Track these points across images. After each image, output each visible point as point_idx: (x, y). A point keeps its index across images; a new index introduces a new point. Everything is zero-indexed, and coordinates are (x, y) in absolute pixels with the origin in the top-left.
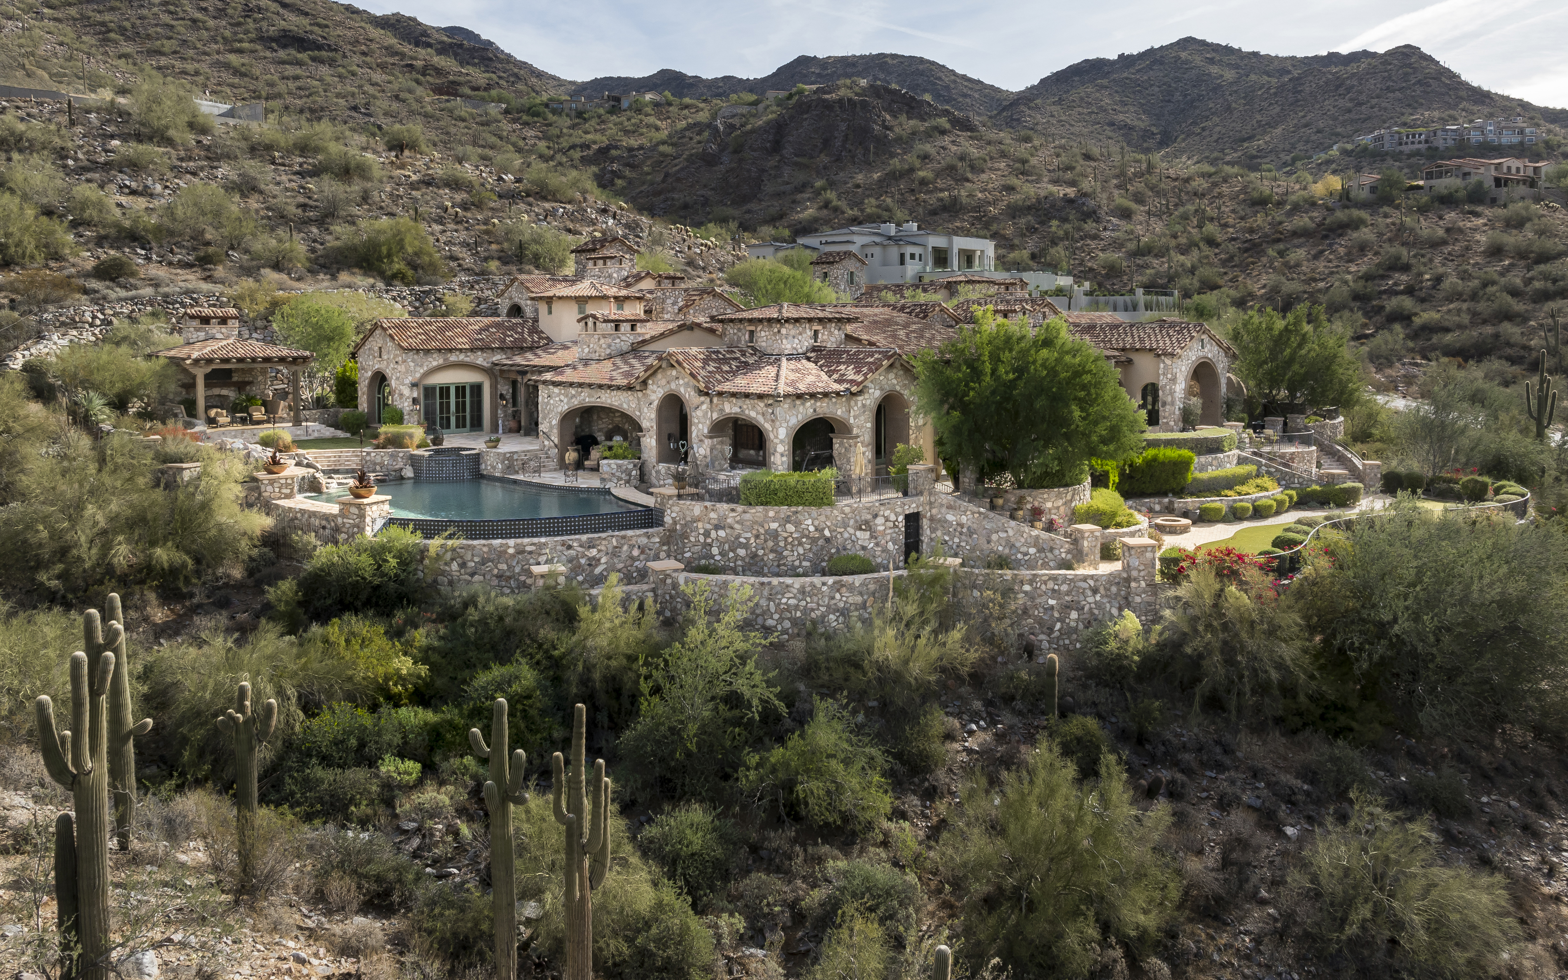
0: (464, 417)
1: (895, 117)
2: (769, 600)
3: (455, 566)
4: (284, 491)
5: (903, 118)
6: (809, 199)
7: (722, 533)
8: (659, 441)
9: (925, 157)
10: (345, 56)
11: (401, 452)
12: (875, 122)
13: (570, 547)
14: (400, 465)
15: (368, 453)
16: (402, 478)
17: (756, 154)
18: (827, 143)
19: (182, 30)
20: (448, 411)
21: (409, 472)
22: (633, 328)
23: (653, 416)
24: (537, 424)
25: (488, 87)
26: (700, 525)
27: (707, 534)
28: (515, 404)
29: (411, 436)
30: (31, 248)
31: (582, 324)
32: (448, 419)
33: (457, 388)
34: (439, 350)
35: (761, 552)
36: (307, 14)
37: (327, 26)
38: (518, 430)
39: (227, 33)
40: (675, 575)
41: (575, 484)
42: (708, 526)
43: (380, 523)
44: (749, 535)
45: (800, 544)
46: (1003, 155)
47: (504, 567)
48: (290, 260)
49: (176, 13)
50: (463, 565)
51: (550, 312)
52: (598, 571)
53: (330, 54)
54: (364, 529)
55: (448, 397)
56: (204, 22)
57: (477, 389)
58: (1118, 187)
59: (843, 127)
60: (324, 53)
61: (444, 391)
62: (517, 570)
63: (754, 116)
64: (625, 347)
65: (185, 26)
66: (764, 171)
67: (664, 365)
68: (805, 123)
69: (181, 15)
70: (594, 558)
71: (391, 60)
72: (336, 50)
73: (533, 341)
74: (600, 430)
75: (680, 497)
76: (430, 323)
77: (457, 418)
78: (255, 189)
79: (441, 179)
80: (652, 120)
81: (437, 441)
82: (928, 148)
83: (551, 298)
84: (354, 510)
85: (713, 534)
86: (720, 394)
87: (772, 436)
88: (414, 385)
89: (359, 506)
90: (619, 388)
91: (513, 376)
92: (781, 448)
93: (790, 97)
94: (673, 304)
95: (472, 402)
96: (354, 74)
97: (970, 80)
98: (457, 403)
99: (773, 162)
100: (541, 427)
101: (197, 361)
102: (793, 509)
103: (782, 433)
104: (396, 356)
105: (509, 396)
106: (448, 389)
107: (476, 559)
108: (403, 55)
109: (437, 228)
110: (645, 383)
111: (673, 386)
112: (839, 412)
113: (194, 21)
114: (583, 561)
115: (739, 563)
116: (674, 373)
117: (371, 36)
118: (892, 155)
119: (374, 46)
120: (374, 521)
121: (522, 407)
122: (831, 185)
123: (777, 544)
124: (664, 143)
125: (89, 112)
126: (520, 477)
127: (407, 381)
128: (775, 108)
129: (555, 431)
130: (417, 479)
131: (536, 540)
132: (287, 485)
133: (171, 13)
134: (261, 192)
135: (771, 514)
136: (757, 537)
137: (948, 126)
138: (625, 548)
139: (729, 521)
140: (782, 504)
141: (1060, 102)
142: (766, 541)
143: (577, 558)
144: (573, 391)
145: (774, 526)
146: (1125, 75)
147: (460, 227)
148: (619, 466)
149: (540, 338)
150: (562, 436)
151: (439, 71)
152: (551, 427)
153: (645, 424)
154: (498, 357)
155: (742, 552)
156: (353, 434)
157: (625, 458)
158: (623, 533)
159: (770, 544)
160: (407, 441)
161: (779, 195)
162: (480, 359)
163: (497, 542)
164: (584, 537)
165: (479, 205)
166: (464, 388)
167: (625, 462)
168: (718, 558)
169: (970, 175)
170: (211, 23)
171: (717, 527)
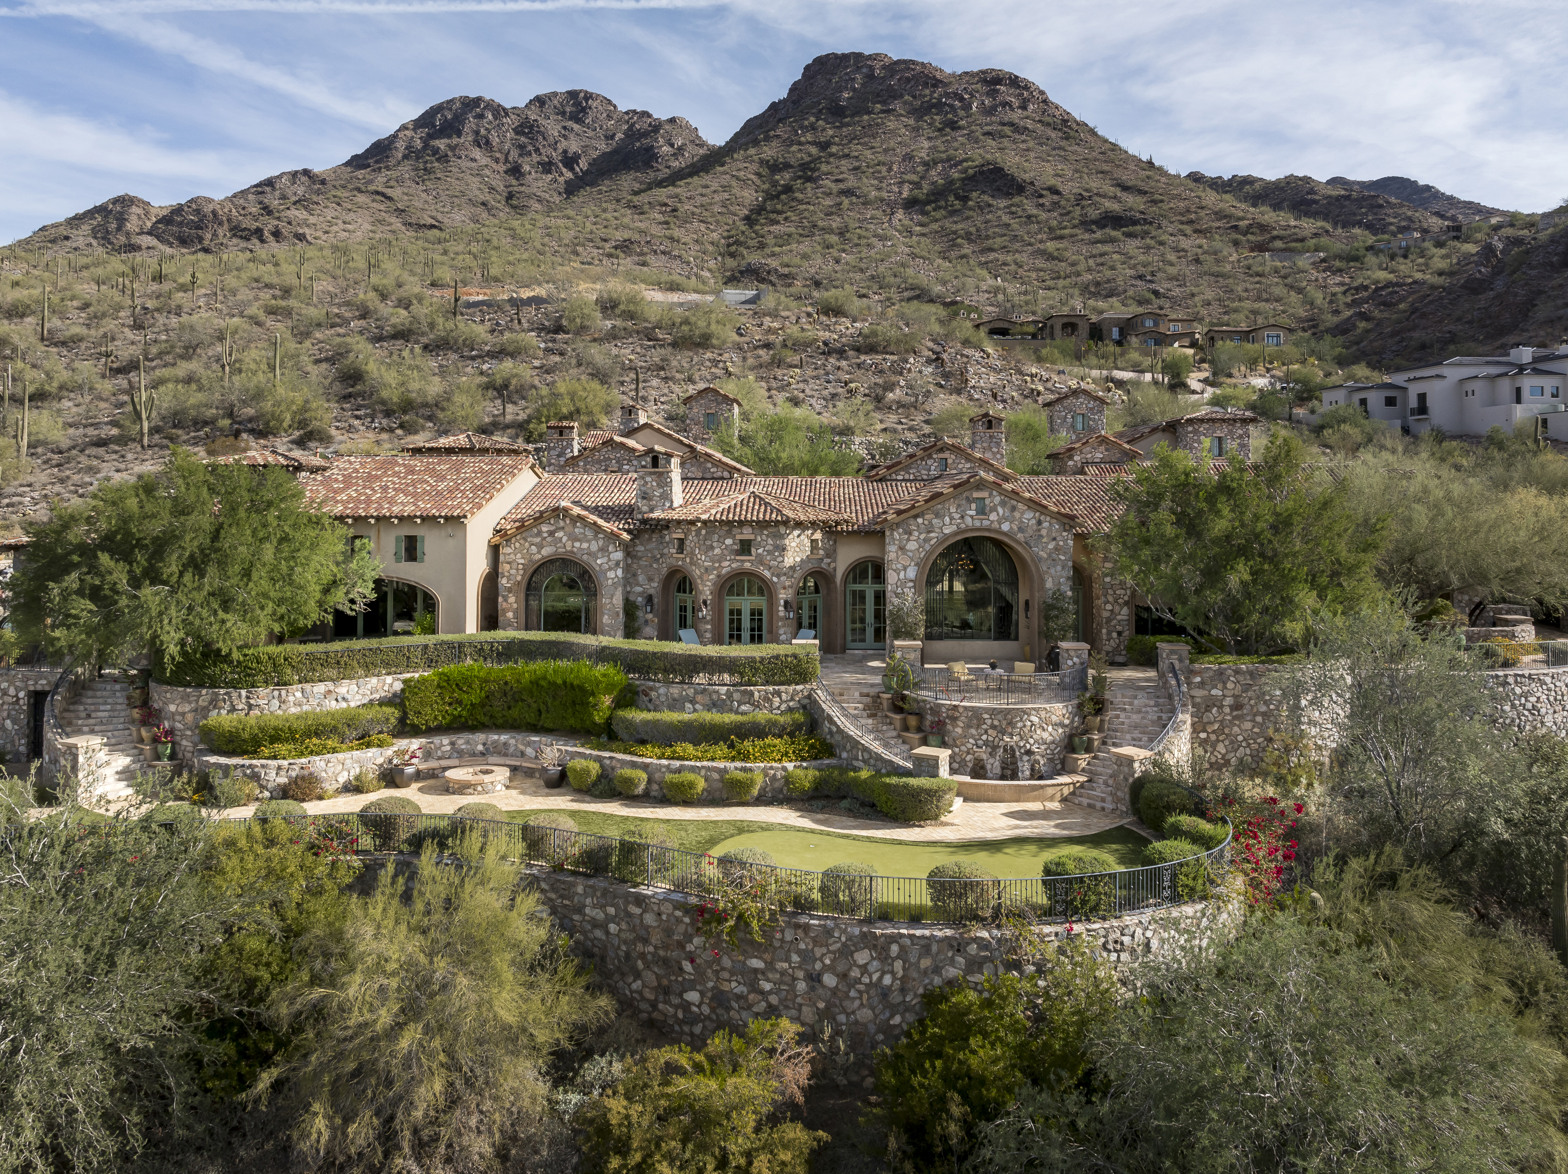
10: (1159, 227)
17: (1534, 273)
19: (1017, 227)
25: (1314, 237)
37: (1161, 202)
39: (1055, 223)
49: (1016, 213)
53: (1145, 228)
56: (1037, 216)
60: (1139, 228)
65: (1020, 223)
66: (1540, 292)
69: (1020, 213)
72: (1151, 223)
96: (1161, 243)
113: (1029, 217)
117: (1207, 203)
119: (1203, 213)
133: (1012, 213)
151: (1264, 228)
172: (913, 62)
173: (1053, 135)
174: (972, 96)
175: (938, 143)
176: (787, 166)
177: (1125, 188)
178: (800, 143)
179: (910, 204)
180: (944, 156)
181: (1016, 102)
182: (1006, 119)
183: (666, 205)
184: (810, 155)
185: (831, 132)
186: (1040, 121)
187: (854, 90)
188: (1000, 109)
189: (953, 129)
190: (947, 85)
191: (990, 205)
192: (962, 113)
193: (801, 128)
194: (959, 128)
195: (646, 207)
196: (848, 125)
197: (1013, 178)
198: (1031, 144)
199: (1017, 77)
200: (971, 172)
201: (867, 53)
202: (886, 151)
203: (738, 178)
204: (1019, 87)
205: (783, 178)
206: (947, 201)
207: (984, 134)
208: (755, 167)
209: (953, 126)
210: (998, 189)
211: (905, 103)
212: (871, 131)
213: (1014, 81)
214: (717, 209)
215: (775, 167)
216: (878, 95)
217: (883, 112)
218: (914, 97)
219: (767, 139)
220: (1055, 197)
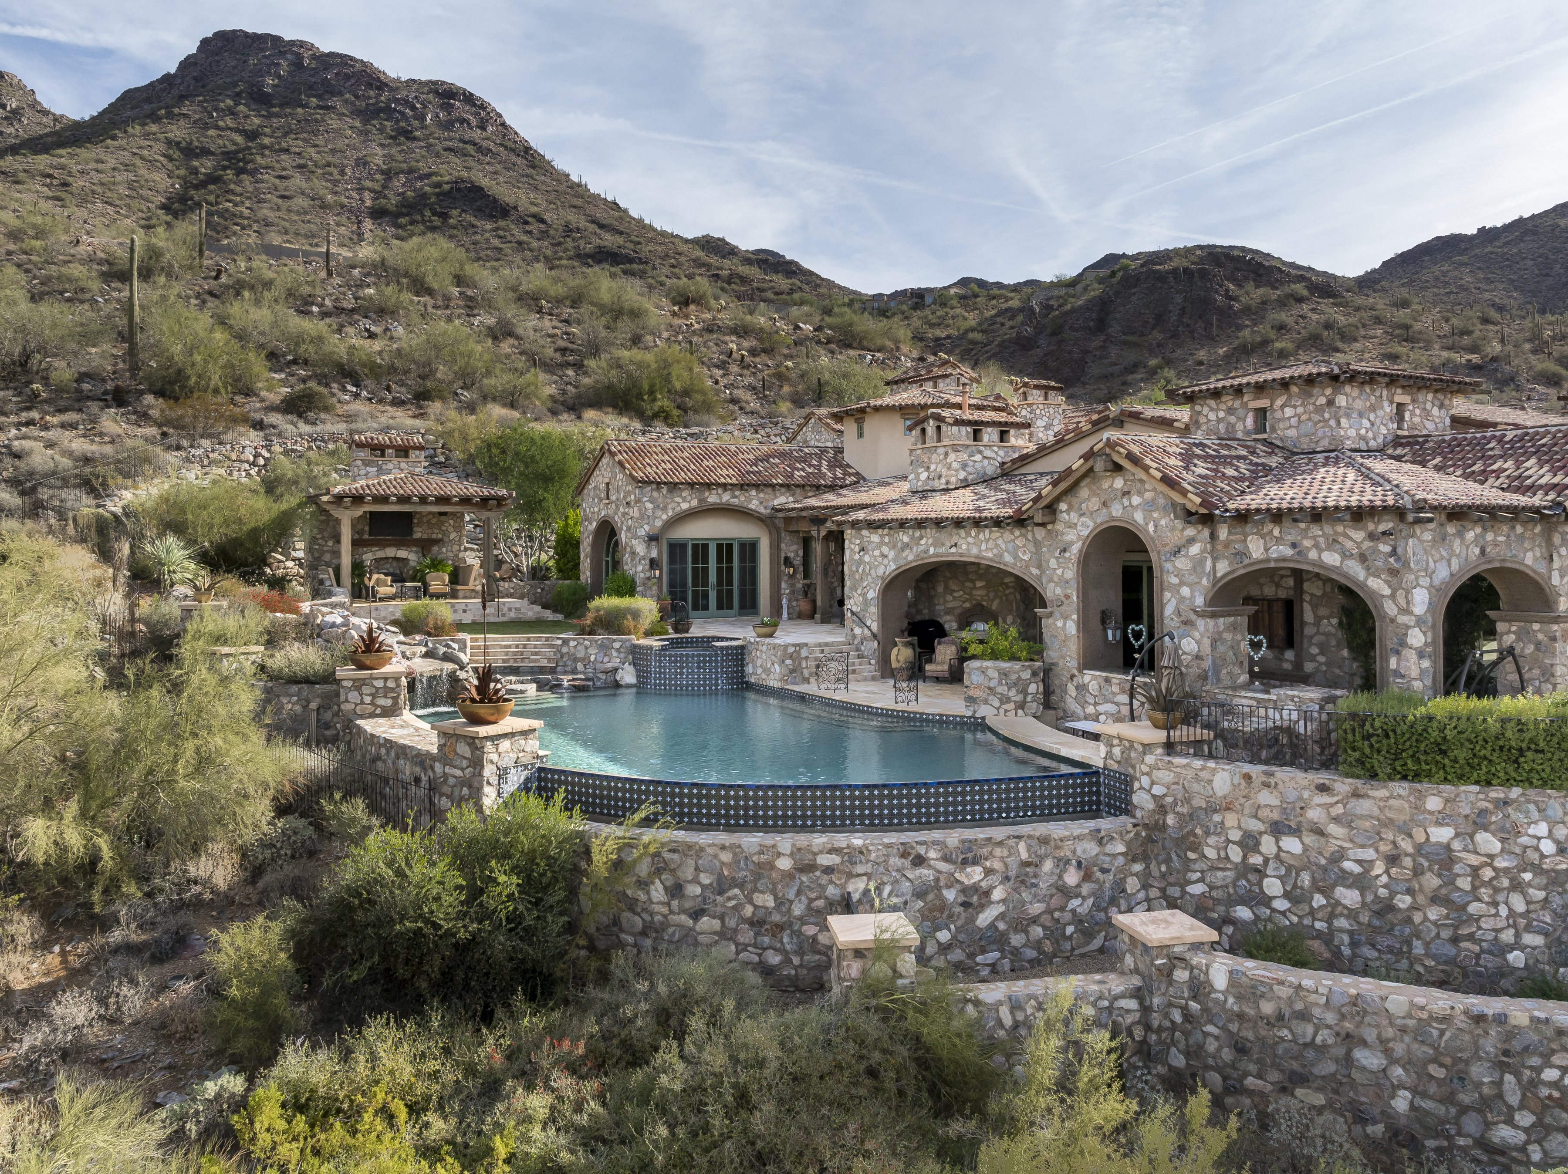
0: (730, 593)
1: (1240, 286)
2: (1502, 1067)
3: (658, 892)
4: (381, 701)
5: (1250, 286)
6: (1142, 380)
7: (1292, 845)
8: (1084, 625)
9: (1281, 328)
10: (654, 268)
11: (617, 641)
12: (1216, 292)
13: (919, 861)
14: (616, 662)
15: (565, 642)
16: (617, 685)
17: (1078, 334)
18: (1160, 319)
19: (509, 251)
20: (705, 583)
21: (628, 676)
22: (1003, 436)
23: (1070, 574)
24: (841, 603)
25: (791, 292)
26: (1231, 820)
27: (1249, 843)
28: (807, 574)
29: (636, 614)
30: (215, 380)
31: (916, 432)
32: (706, 596)
33: (720, 547)
34: (692, 485)
35: (1403, 901)
36: (621, 233)
37: (639, 243)
38: (811, 617)
39: (549, 253)
40: (1198, 959)
41: (913, 707)
42: (1254, 825)
43: (516, 779)
44: (1369, 854)
45: (1517, 886)
46: (1378, 321)
47: (767, 900)
48: (527, 397)
49: (504, 237)
50: (676, 890)
51: (861, 435)
52: (984, 919)
53: (641, 267)
54: (480, 790)
55: (706, 560)
56: (528, 244)
57: (750, 549)
58: (1534, 352)
59: (1179, 299)
60: (635, 266)
61: (701, 549)
62: (798, 910)
63: (1073, 296)
64: (991, 469)
65: (512, 249)
66: (1087, 352)
67: (1099, 465)
68: (1134, 298)
69: (509, 238)
70: (975, 888)
71: (698, 271)
72: (646, 263)
73: (835, 477)
74: (948, 612)
75: (1169, 747)
76: (682, 449)
77: (720, 593)
78: (510, 334)
79: (728, 327)
80: (958, 311)
81: (681, 626)
82: (1283, 316)
83: (862, 411)
84: (463, 749)
85: (1268, 845)
86: (1242, 517)
87: (1390, 609)
88: (652, 539)
89: (473, 742)
90: (997, 523)
91: (804, 527)
92: (1417, 638)
93: (1113, 274)
94: (1047, 428)
95: (742, 570)
96: (662, 284)
97: (1299, 267)
98: (719, 570)
99: (1097, 342)
100: (849, 604)
101: (339, 499)
102: (1497, 793)
103: (1421, 601)
104: (628, 493)
105: (798, 562)
106: (705, 547)
107: (705, 879)
108: (709, 266)
109: (718, 373)
110: (1051, 508)
111: (1116, 510)
112: (1529, 559)
113: (520, 243)
114: (950, 895)
115: (1342, 923)
116: (1119, 483)
117: (680, 250)
118: (1239, 328)
119: (682, 259)
120: (502, 773)
121: (817, 578)
122: (1169, 363)
123: (1451, 882)
124: (972, 330)
125: (354, 267)
126: (811, 688)
127: (642, 532)
128: (1096, 286)
129: (873, 610)
130: (641, 688)
131: (840, 840)
132: (387, 690)
133: (500, 237)
134: (518, 338)
135: (1433, 803)
136: (1393, 860)
137: (1305, 293)
138: (1048, 865)
139: (1314, 814)
140: (1462, 778)
141: (1410, 283)
142: (1417, 872)
143: (937, 886)
144: (904, 537)
145: (1442, 834)
146: (1490, 249)
147: (746, 372)
148: (1004, 674)
149: (845, 474)
150: (884, 618)
151: (743, 280)
152: (866, 603)
153: (1051, 591)
154: (782, 500)
155: (1349, 897)
156: (568, 615)
157: (1014, 658)
158: (1041, 829)
159: (1432, 881)
160: (629, 622)
161: (1106, 377)
162: (755, 502)
163: (751, 841)
164: (954, 837)
165: (769, 351)
166: (730, 546)
167: (1017, 666)
168: (1281, 904)
169: (1340, 345)
170: (535, 244)
171: (1278, 829)
172: (352, 58)
173: (519, 161)
174: (425, 107)
175: (393, 151)
176: (205, 152)
177: (602, 226)
178: (218, 128)
179: (378, 214)
180: (404, 166)
181: (474, 122)
182: (467, 138)
183: (50, 176)
184: (235, 144)
185: (257, 121)
186: (502, 145)
187: (279, 77)
188: (457, 125)
189: (408, 139)
190: (391, 89)
191: (473, 226)
192: (416, 123)
193: (216, 110)
194: (415, 139)
195: (22, 176)
196: (278, 116)
197: (495, 201)
198: (498, 167)
199: (471, 94)
200: (446, 187)
201: (287, 38)
202: (333, 151)
203: (142, 158)
204: (475, 105)
205: (205, 166)
206: (423, 215)
207: (445, 150)
208: (161, 147)
209: (408, 135)
210: (480, 210)
211: (346, 101)
212: (310, 127)
213: (469, 98)
214: (123, 190)
215: (189, 152)
216: (311, 88)
217: (321, 108)
218: (357, 97)
219: (170, 115)
220: (542, 226)
